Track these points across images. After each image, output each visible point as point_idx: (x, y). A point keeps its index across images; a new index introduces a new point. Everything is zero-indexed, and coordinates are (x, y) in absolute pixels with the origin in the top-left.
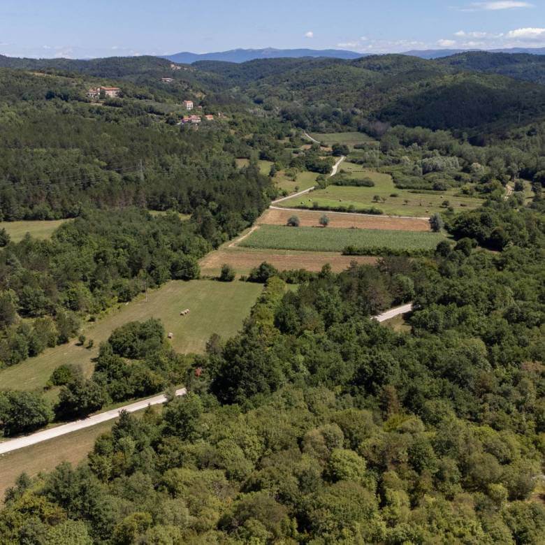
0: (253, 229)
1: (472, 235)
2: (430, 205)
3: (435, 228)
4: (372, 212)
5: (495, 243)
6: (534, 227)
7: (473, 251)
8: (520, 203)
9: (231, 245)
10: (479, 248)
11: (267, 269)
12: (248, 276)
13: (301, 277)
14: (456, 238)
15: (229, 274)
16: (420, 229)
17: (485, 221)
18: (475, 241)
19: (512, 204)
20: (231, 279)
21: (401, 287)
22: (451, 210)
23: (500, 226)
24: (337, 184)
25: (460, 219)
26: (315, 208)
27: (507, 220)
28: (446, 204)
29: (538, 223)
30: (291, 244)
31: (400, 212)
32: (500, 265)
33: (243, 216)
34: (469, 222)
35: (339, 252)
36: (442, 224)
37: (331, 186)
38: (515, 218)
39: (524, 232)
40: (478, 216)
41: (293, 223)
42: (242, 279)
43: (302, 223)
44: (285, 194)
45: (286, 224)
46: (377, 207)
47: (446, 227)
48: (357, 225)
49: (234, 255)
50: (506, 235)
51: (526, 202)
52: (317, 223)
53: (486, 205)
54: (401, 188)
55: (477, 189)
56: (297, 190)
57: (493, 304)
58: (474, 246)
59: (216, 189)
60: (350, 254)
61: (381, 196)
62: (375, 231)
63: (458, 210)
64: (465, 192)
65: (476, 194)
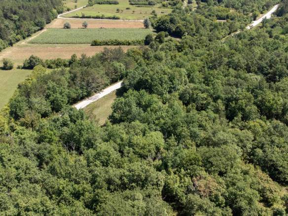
0: (43, 31)
1: (165, 30)
2: (146, 13)
3: (146, 26)
4: (114, 18)
5: (178, 34)
6: (198, 23)
7: (166, 39)
8: (191, 10)
9: (23, 43)
10: (169, 37)
11: (34, 60)
12: (22, 65)
13: (58, 64)
14: (157, 32)
15: (8, 65)
16: (139, 27)
17: (172, 21)
18: (167, 33)
19: (187, 11)
20: (11, 68)
21: (116, 71)
22: (156, 15)
23: (180, 24)
24: (99, 3)
25: (160, 20)
26: (83, 17)
27: (184, 20)
28: (154, 12)
29: (200, 21)
30: (61, 40)
31: (130, 17)
32: (179, 49)
33: (35, 23)
34: (163, 22)
35: (89, 43)
36: (150, 24)
37: (96, 5)
38: (188, 18)
39: (193, 26)
40: (168, 18)
41: (67, 27)
42: (19, 68)
43: (72, 26)
44: (68, 10)
45: (63, 27)
46: (117, 15)
47: (152, 25)
48: (104, 26)
49: (23, 49)
50: (183, 29)
51: (193, 10)
52: (81, 26)
53: (173, 12)
54: (132, 4)
55: (170, 4)
56: (76, 7)
57: (173, 84)
58: (166, 36)
59: (19, 8)
60: (96, 45)
61: (120, 9)
62: (114, 29)
63: (159, 15)
64: (164, 6)
65: (169, 6)
